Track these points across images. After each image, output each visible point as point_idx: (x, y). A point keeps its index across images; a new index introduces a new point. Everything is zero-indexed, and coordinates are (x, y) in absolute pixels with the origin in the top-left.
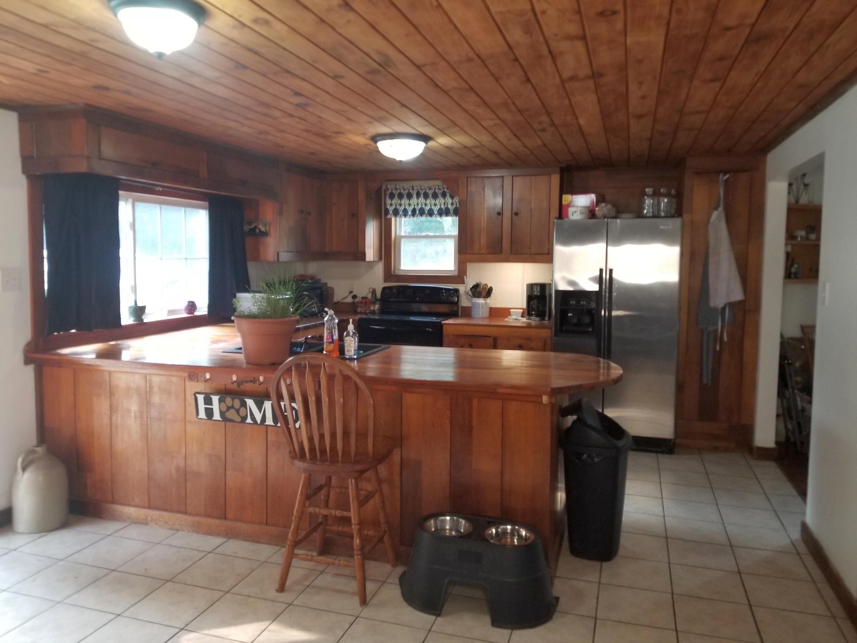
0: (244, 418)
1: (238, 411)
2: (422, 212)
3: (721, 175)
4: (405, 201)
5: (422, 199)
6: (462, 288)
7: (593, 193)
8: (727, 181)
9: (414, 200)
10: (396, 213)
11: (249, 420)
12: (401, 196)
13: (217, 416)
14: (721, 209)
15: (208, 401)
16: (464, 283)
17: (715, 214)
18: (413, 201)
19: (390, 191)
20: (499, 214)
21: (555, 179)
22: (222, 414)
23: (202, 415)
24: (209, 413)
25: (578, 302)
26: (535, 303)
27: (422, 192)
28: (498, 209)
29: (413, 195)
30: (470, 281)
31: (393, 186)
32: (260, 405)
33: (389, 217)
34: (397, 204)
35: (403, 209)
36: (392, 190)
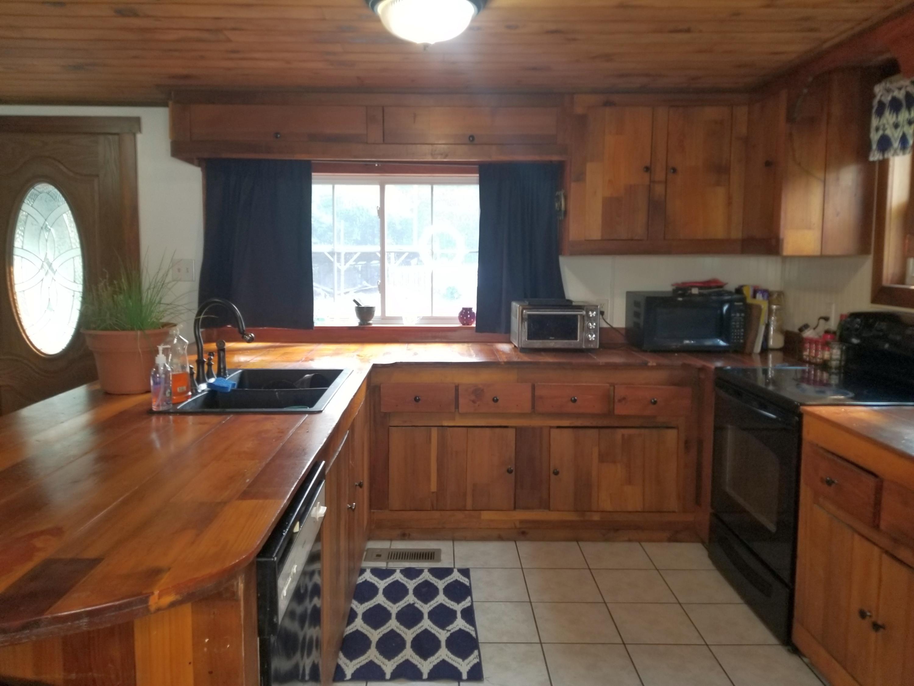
34: (887, 126)
35: (901, 134)
36: (881, 96)
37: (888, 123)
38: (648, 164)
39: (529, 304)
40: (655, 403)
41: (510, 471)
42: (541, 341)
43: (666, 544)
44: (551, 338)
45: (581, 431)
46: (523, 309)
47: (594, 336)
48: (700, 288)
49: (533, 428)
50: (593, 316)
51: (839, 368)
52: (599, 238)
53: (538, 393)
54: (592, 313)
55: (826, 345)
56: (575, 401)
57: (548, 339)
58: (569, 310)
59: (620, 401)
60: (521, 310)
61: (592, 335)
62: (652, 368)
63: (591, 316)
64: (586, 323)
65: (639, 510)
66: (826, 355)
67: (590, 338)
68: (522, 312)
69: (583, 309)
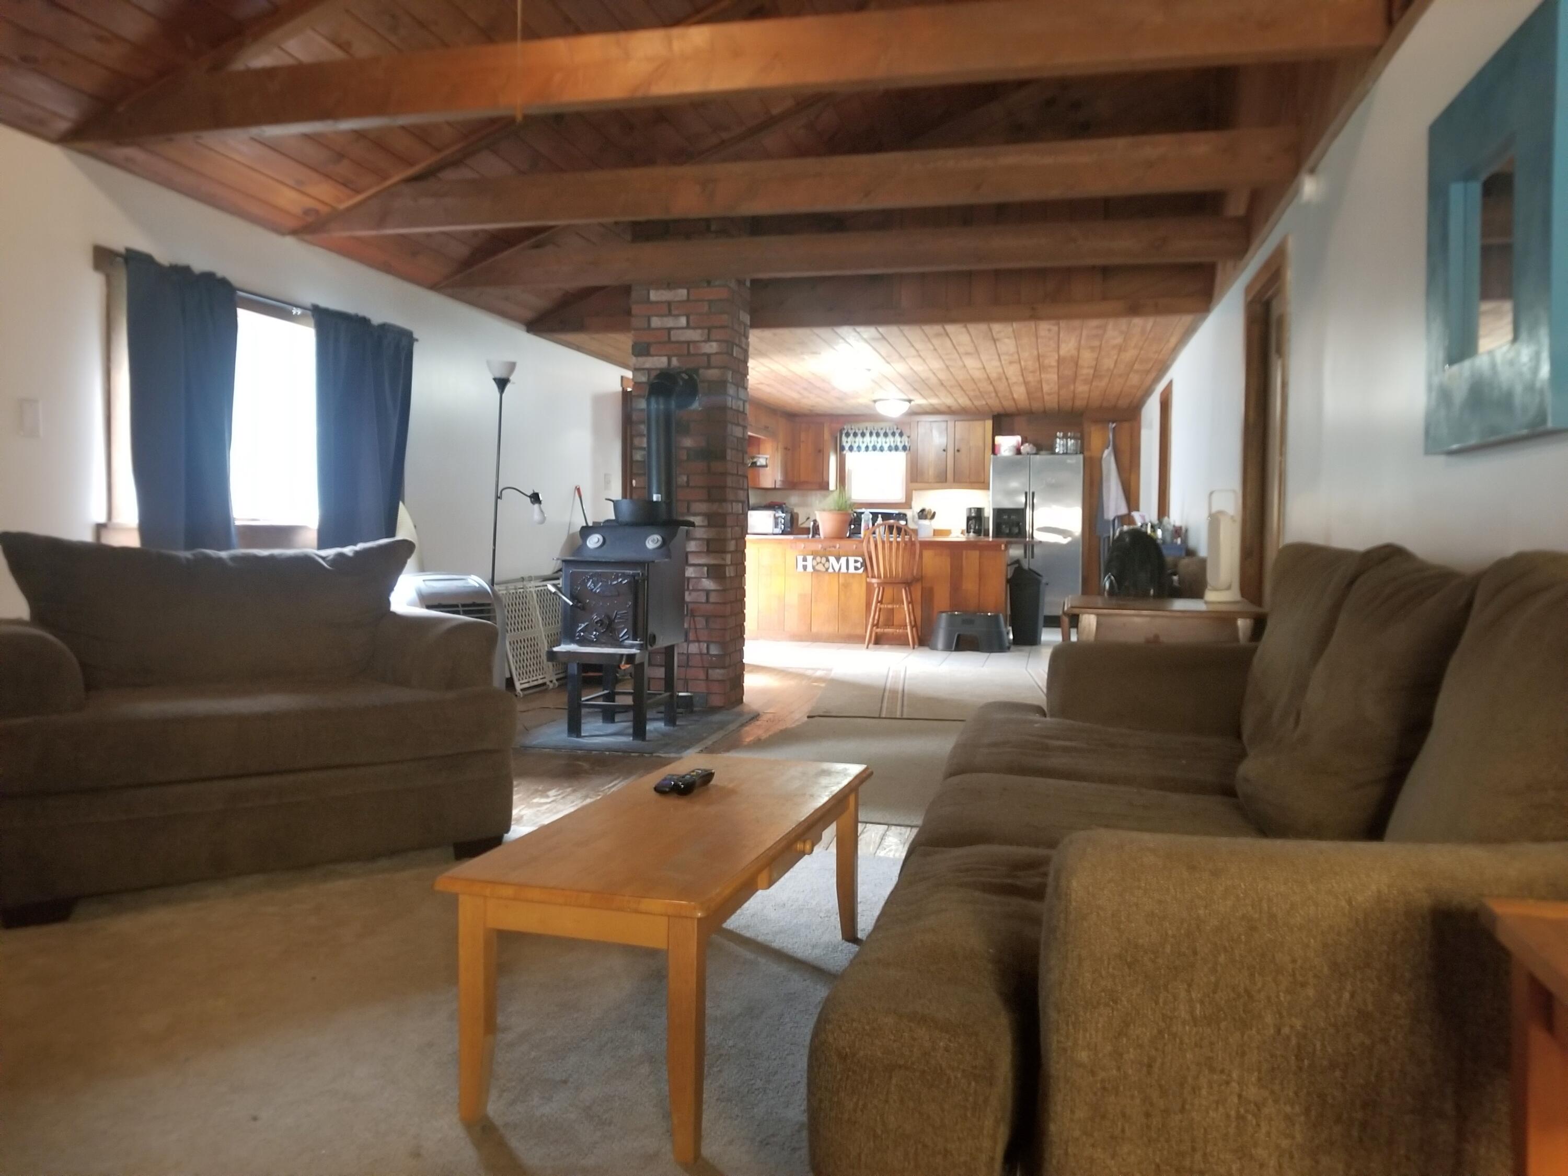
0: (827, 569)
1: (824, 565)
2: (874, 448)
3: (1111, 424)
4: (859, 439)
5: (874, 438)
6: (909, 513)
7: (1018, 434)
8: (1114, 428)
9: (867, 438)
10: (851, 449)
11: (831, 570)
12: (855, 435)
13: (810, 569)
14: (1110, 448)
15: (805, 560)
16: (911, 508)
17: (1106, 452)
19: (846, 431)
20: (944, 450)
21: (989, 424)
22: (814, 567)
23: (800, 569)
24: (805, 567)
25: (1009, 517)
26: (972, 522)
28: (944, 447)
29: (866, 434)
30: (916, 508)
31: (849, 427)
32: (838, 559)
33: (845, 452)
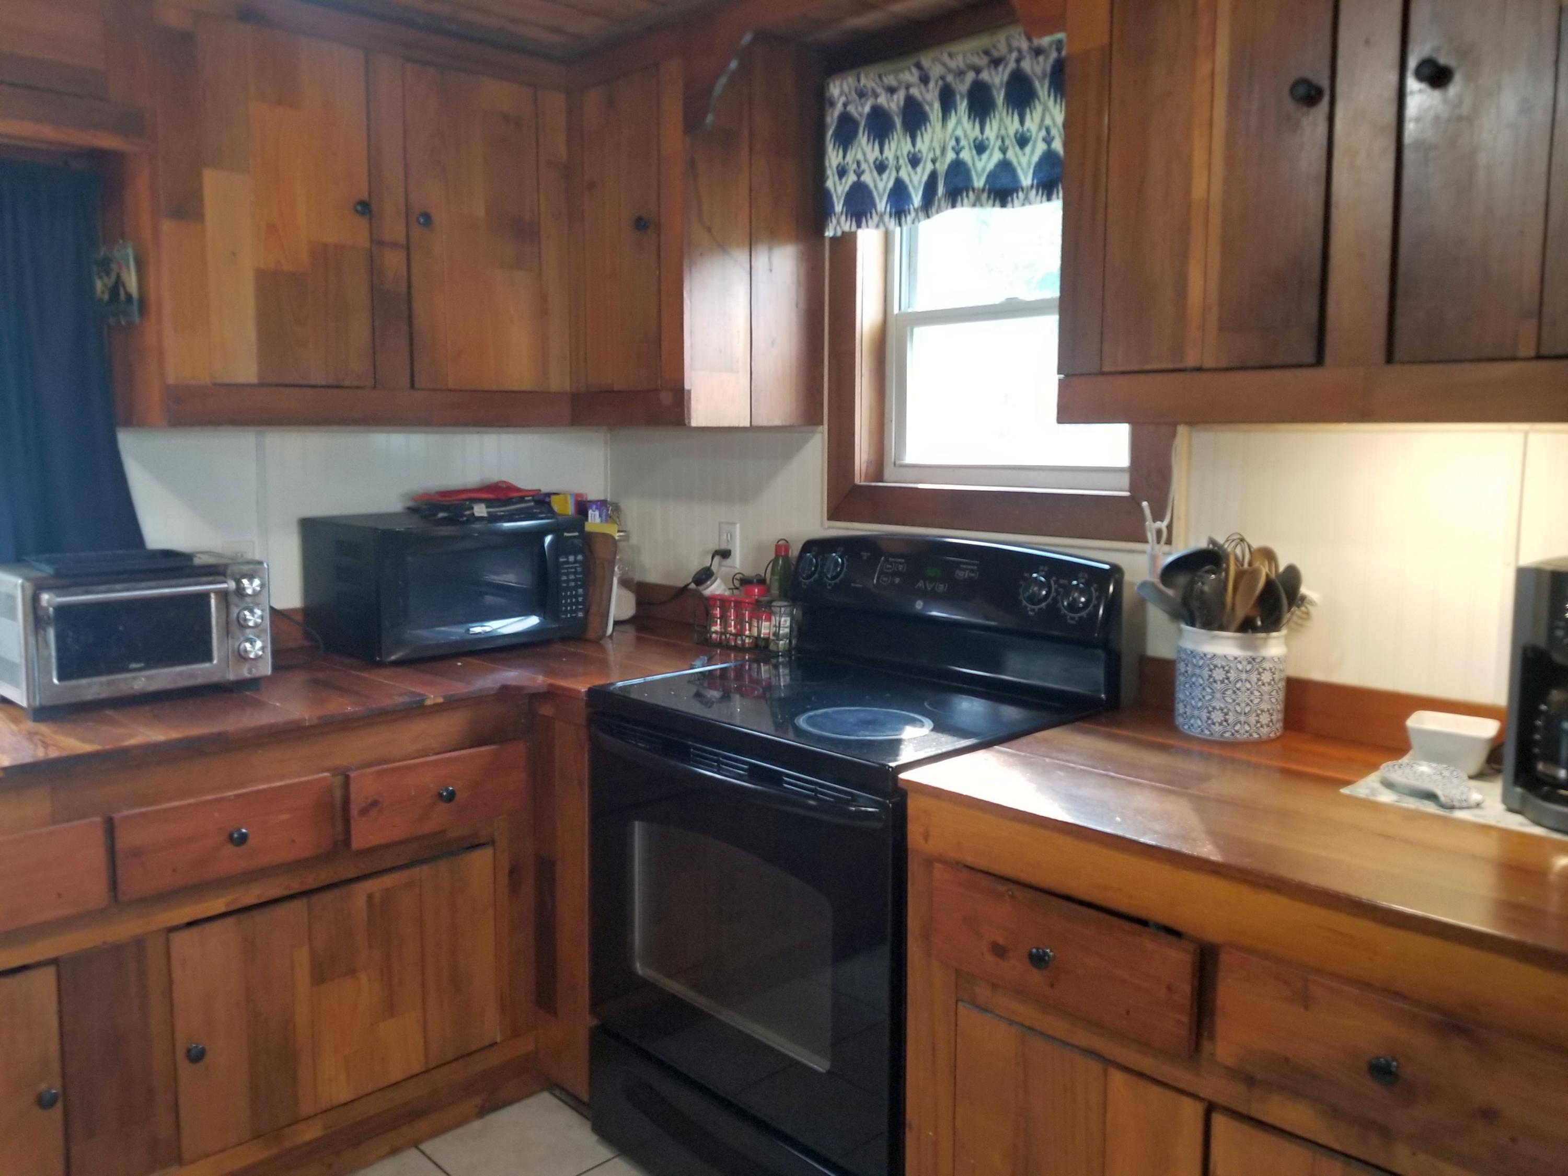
2: (960, 188)
4: (897, 148)
5: (959, 122)
9: (933, 132)
12: (881, 126)
18: (927, 137)
19: (837, 113)
27: (962, 87)
29: (927, 108)
34: (864, 166)
35: (891, 184)
36: (845, 105)
37: (866, 160)
38: (365, 196)
39: (58, 575)
40: (451, 796)
41: (44, 1102)
42: (103, 679)
43: (477, 1124)
44: (133, 666)
45: (261, 918)
46: (39, 587)
47: (259, 644)
48: (489, 503)
49: (116, 949)
50: (254, 590)
51: (788, 652)
52: (254, 380)
53: (125, 840)
54: (251, 583)
55: (762, 609)
56: (243, 839)
57: (126, 670)
58: (184, 581)
59: (364, 812)
60: (29, 592)
61: (252, 642)
62: (437, 709)
63: (249, 591)
64: (235, 611)
65: (417, 1068)
66: (766, 629)
67: (251, 652)
68: (35, 599)
69: (224, 574)
